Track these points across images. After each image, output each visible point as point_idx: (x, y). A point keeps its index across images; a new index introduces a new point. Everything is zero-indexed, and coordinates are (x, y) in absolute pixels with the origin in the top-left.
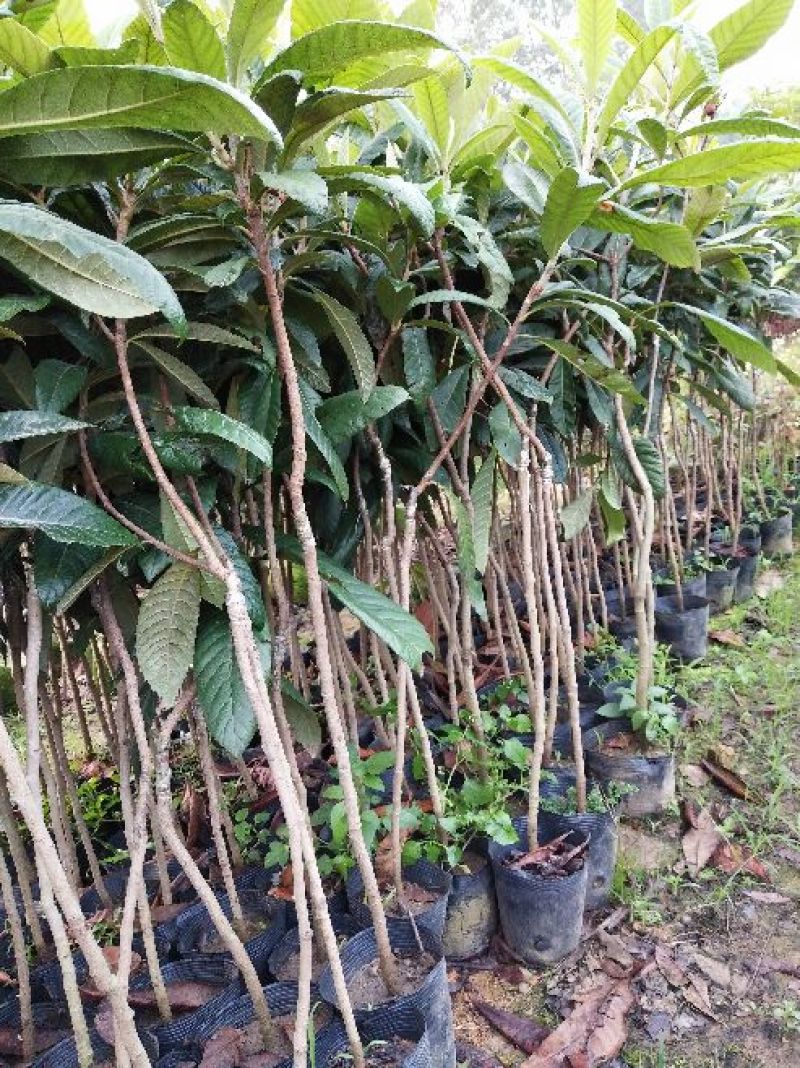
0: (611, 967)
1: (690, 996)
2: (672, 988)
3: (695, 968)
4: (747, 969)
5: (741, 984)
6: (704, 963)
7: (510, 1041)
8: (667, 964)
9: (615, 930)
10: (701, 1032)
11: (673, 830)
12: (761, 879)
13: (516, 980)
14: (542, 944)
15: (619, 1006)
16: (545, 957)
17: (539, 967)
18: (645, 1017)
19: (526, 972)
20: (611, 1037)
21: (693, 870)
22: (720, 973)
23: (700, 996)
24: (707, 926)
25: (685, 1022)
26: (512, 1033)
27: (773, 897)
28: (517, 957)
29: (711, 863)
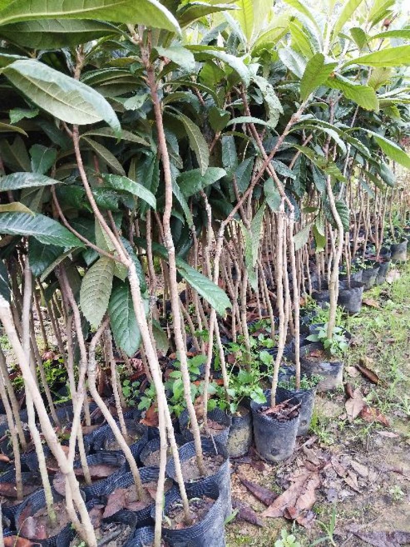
0: (309, 464)
1: (348, 481)
2: (338, 476)
3: (350, 467)
4: (377, 469)
5: (374, 476)
6: (355, 465)
7: (258, 499)
8: (336, 465)
9: (311, 447)
10: (352, 498)
11: (341, 398)
12: (385, 426)
13: (261, 469)
14: (275, 452)
15: (313, 484)
16: (276, 458)
17: (273, 463)
18: (326, 490)
19: (266, 466)
20: (308, 499)
21: (350, 419)
22: (363, 470)
23: (353, 482)
24: (357, 447)
25: (345, 493)
26: (259, 495)
27: (391, 435)
28: (262, 458)
29: (360, 416)
